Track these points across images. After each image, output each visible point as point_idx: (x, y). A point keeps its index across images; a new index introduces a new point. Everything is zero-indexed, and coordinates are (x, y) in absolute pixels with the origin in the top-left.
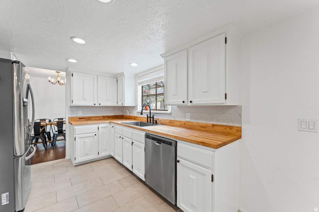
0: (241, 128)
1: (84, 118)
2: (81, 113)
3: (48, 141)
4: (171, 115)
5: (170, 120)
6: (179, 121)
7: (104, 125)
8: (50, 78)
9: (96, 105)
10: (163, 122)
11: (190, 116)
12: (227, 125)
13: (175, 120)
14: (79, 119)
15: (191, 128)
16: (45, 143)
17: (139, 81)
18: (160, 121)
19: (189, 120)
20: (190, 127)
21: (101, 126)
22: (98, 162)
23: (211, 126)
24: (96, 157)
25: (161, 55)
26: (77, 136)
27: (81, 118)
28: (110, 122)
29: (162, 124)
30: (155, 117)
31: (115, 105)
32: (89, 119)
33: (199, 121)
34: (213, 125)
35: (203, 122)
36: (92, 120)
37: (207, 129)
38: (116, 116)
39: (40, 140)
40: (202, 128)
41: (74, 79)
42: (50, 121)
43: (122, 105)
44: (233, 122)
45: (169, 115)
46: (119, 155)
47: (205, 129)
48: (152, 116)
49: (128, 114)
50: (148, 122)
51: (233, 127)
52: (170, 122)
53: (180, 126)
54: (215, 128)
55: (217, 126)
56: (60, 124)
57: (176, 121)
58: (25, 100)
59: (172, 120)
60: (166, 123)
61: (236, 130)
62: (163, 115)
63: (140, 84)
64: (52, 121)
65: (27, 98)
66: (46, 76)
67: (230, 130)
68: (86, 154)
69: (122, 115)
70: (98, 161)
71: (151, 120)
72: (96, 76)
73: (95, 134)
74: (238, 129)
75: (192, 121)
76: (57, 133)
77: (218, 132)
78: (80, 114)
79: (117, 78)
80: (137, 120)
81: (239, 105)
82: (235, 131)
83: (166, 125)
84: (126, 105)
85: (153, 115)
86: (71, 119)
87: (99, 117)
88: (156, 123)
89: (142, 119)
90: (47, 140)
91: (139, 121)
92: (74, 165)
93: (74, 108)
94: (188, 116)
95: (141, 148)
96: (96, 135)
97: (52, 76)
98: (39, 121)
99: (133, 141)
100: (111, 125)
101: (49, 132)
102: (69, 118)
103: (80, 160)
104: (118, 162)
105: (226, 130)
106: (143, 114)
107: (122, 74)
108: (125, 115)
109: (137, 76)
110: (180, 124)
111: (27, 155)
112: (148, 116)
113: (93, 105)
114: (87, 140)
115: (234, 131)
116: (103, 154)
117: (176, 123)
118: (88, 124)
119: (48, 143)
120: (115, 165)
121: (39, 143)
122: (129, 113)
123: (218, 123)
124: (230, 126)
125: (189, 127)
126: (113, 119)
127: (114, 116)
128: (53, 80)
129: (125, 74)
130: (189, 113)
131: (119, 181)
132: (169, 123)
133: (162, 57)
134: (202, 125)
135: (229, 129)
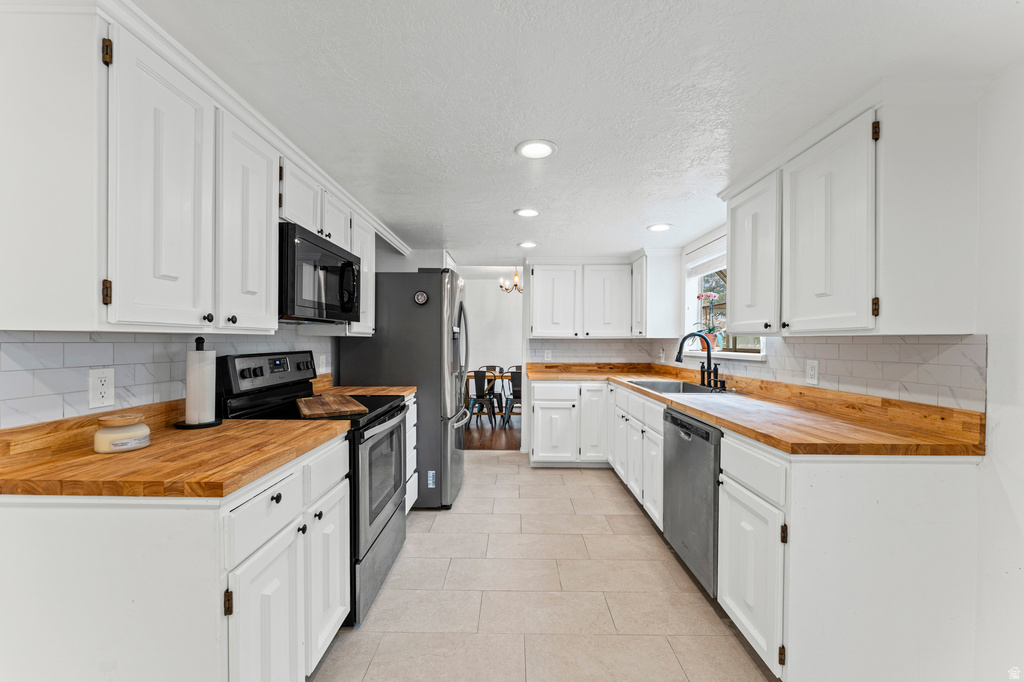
0: (983, 417)
1: (556, 367)
2: (550, 354)
3: (498, 413)
4: (764, 365)
5: (762, 382)
6: (786, 386)
7: (593, 385)
8: (501, 281)
9: (580, 336)
10: (743, 385)
11: (817, 368)
12: (935, 404)
13: (777, 383)
14: (546, 367)
15: (820, 408)
16: (492, 414)
17: (690, 266)
18: (735, 384)
19: (812, 382)
20: (817, 405)
21: (586, 385)
22: (578, 471)
23: (880, 405)
24: (573, 459)
25: (718, 195)
26: (537, 404)
27: (550, 367)
28: (608, 379)
29: (740, 392)
30: (721, 371)
31: (625, 334)
32: (566, 368)
33: (844, 388)
34: (887, 403)
35: (854, 390)
36: (573, 372)
37: (867, 414)
38: (631, 364)
39: (485, 410)
40: (852, 410)
41: (536, 279)
42: (501, 370)
43: (640, 336)
44: (954, 395)
45: (760, 365)
46: (622, 463)
47: (859, 415)
48: (713, 367)
49: (663, 361)
50: (703, 383)
51: (951, 411)
52: (763, 386)
53: (788, 401)
54: (892, 411)
55: (899, 407)
56: (516, 378)
57: (779, 384)
58: (456, 329)
59: (768, 382)
60: (751, 388)
61: (964, 423)
62: (745, 364)
63: (692, 272)
64: (505, 370)
65: (459, 326)
66: (495, 276)
67: (940, 423)
68: (555, 447)
69: (649, 364)
70: (580, 469)
71: (712, 380)
72: (581, 267)
73: (573, 403)
74: (968, 419)
75: (824, 385)
76: (512, 397)
77: (900, 425)
78: (549, 358)
79: (631, 264)
80: (683, 378)
81: (980, 333)
82: (960, 427)
83: (752, 397)
84: (650, 334)
85: (716, 365)
86: (533, 367)
87: (588, 365)
88: (721, 387)
89: (693, 375)
90: (497, 410)
91: (681, 381)
92: (532, 465)
93: (538, 343)
94: (813, 368)
95: (657, 445)
96: (574, 406)
97: (507, 276)
98: (485, 369)
99: (646, 428)
100: (611, 387)
101: (500, 395)
102: (527, 364)
103: (541, 455)
104: (622, 482)
105: (926, 420)
106: (684, 359)
107: (640, 254)
108: (657, 362)
109: (684, 252)
110: (788, 395)
111: (458, 421)
112: (703, 367)
113: (572, 336)
114: (556, 416)
115: (954, 426)
116: (590, 456)
117: (777, 391)
118: (557, 380)
119: (498, 417)
120: (612, 485)
121: (484, 414)
122: (665, 359)
123: (905, 397)
124: (942, 410)
125: (813, 405)
126: (622, 372)
127: (626, 364)
128: (508, 284)
129: (647, 253)
130: (814, 358)
131: (608, 518)
132: (759, 390)
133: (722, 198)
134: (852, 400)
135: (938, 417)
